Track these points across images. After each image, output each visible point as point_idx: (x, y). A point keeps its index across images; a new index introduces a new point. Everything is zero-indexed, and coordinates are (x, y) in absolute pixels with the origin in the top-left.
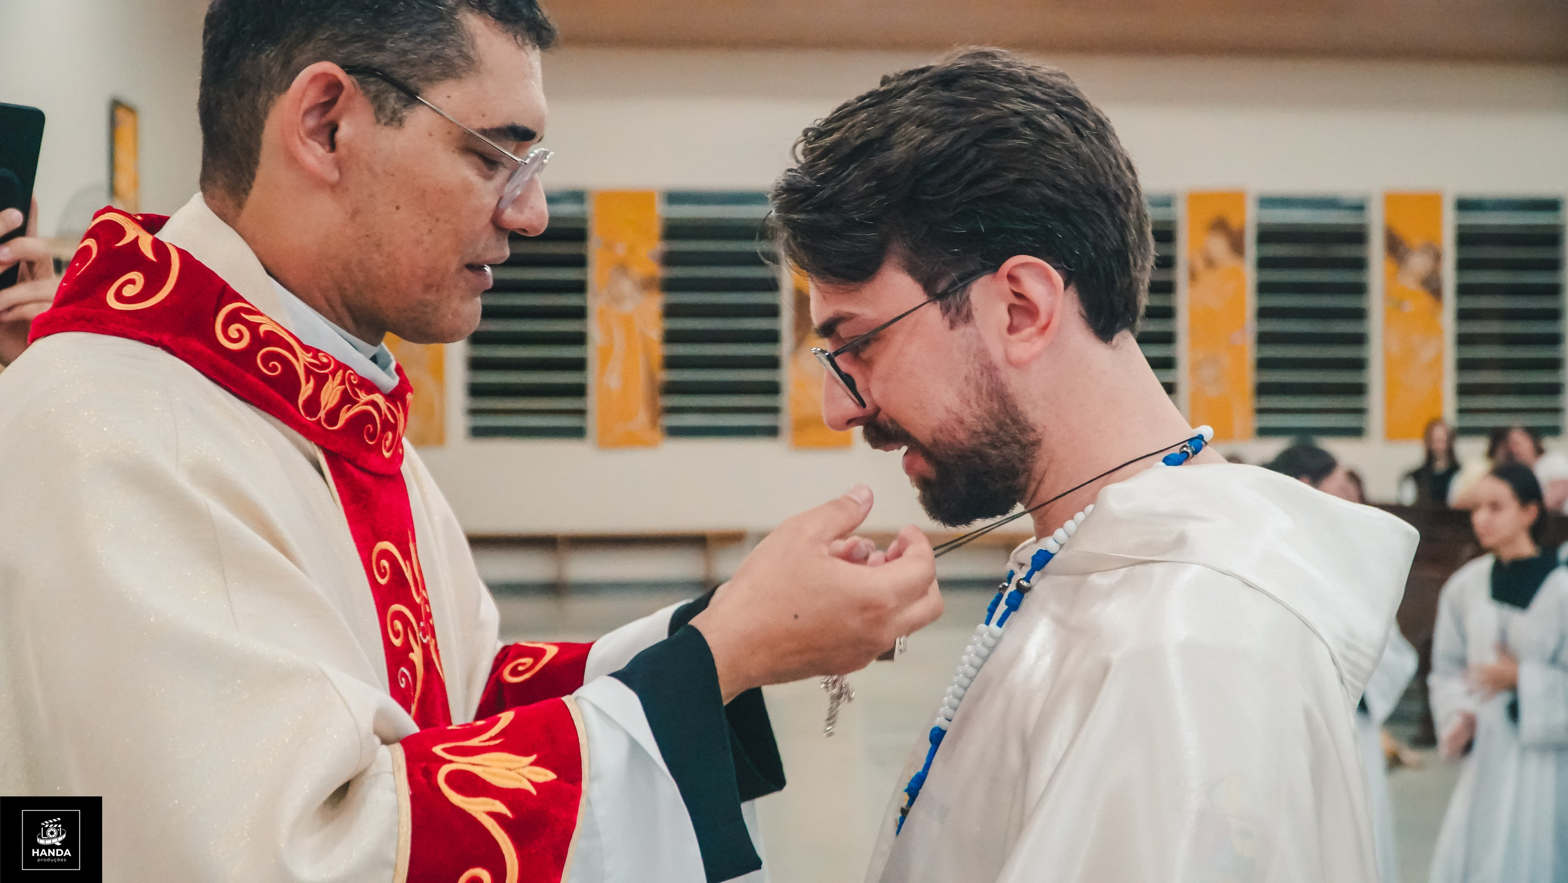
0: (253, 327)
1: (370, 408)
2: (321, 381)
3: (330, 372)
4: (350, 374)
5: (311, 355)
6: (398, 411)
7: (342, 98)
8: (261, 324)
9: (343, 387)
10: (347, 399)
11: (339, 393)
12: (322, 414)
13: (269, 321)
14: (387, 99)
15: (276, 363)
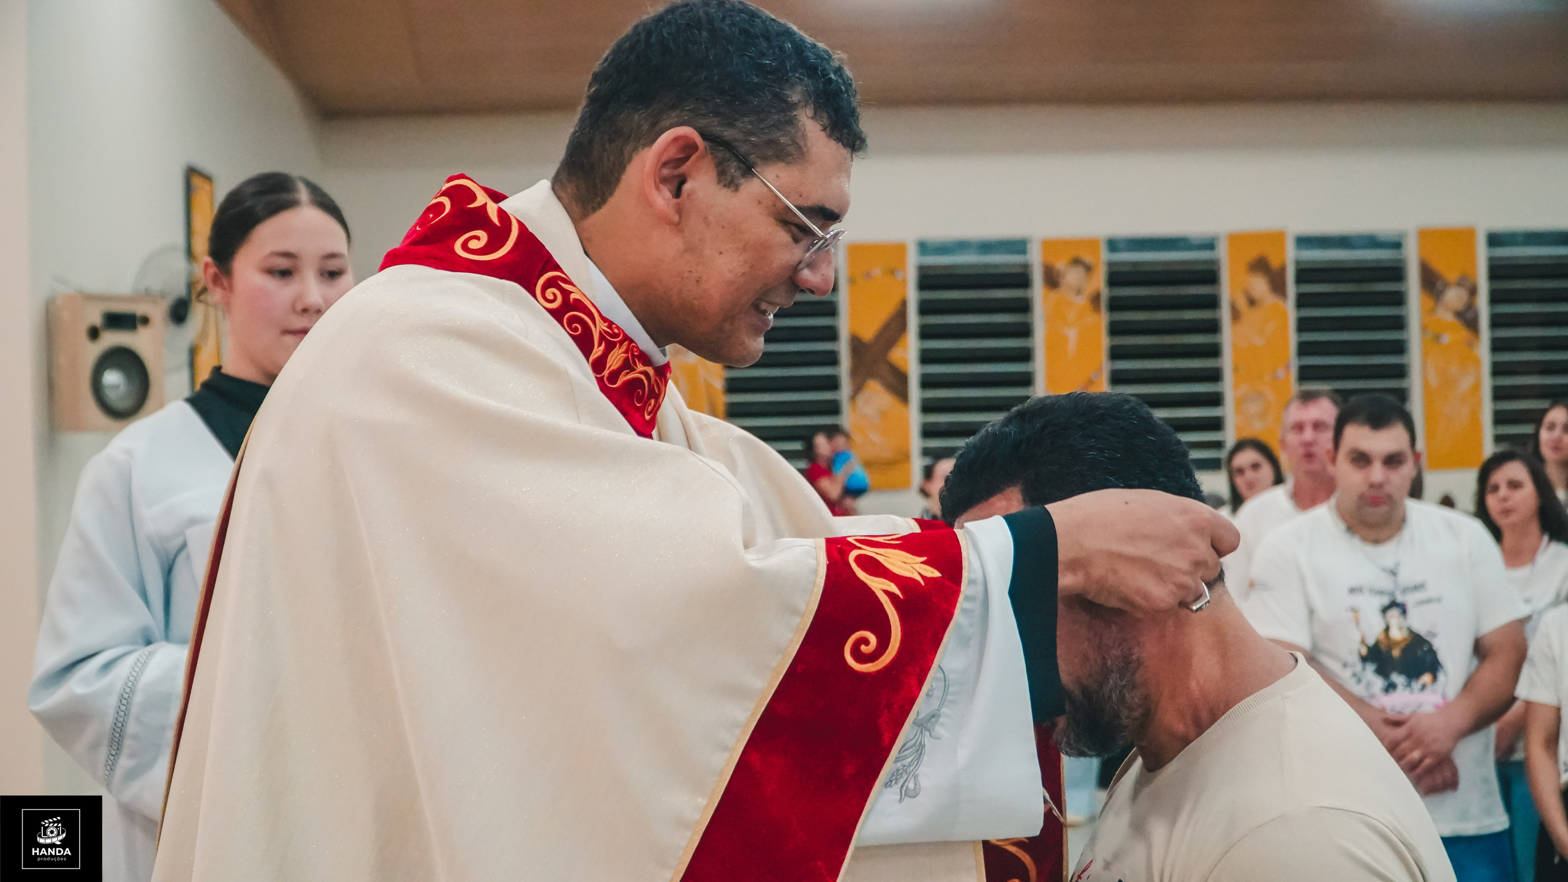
0: (566, 294)
1: (643, 377)
2: (610, 347)
3: (619, 341)
4: (634, 346)
5: (606, 324)
6: (662, 383)
7: (694, 157)
8: (572, 292)
9: (626, 355)
10: (627, 366)
11: (622, 359)
12: (606, 373)
13: (579, 291)
14: (728, 166)
15: (578, 325)
